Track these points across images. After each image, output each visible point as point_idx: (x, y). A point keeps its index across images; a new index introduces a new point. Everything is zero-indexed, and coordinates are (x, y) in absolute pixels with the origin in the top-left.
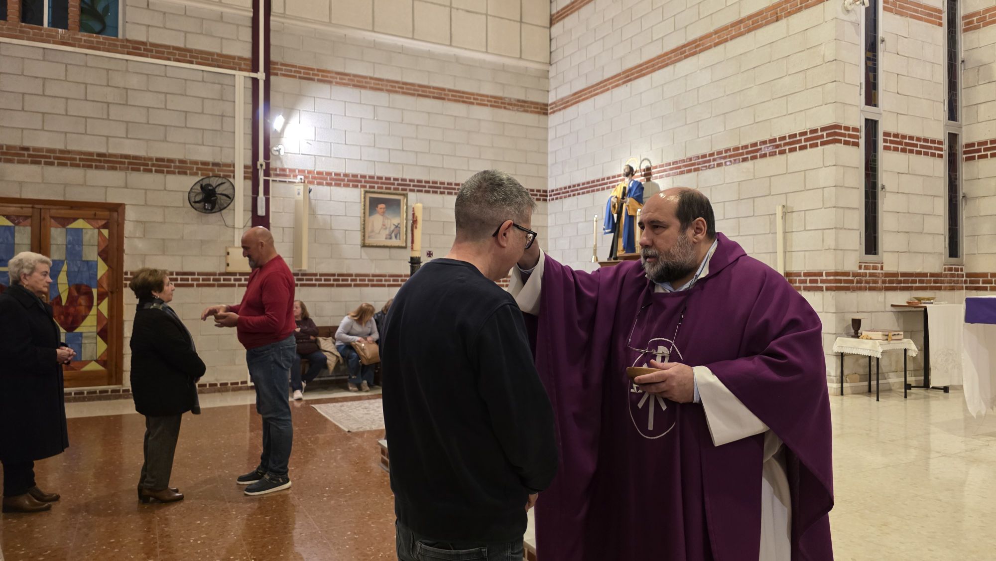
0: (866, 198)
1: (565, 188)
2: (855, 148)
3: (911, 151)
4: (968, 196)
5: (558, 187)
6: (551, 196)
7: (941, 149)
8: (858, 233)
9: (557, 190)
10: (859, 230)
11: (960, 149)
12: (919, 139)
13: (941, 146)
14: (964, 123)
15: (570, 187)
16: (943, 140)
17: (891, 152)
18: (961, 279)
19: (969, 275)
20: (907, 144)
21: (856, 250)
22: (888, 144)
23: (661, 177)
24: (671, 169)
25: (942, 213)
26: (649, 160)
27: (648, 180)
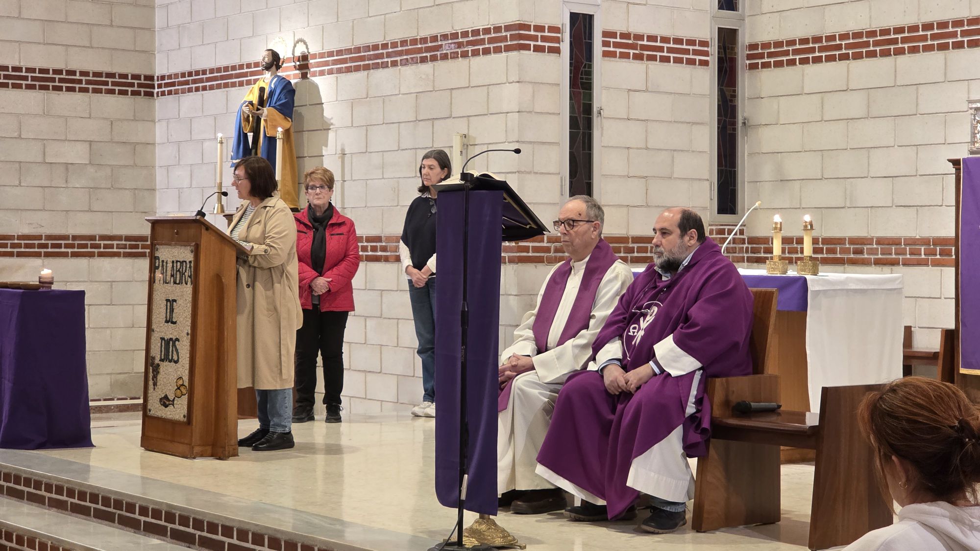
0: (572, 126)
1: (183, 75)
2: (553, 56)
3: (652, 58)
4: (752, 122)
5: (173, 70)
6: (160, 86)
7: (706, 54)
8: (558, 177)
9: (170, 77)
10: (559, 173)
11: (741, 53)
12: (665, 40)
13: (706, 49)
14: (747, 13)
15: (190, 74)
16: (709, 40)
17: (617, 59)
18: (741, 246)
19: (752, 240)
20: (644, 48)
21: (554, 204)
22: (611, 49)
23: (322, 73)
24: (335, 62)
25: (707, 149)
26: (305, 43)
27: (304, 76)
